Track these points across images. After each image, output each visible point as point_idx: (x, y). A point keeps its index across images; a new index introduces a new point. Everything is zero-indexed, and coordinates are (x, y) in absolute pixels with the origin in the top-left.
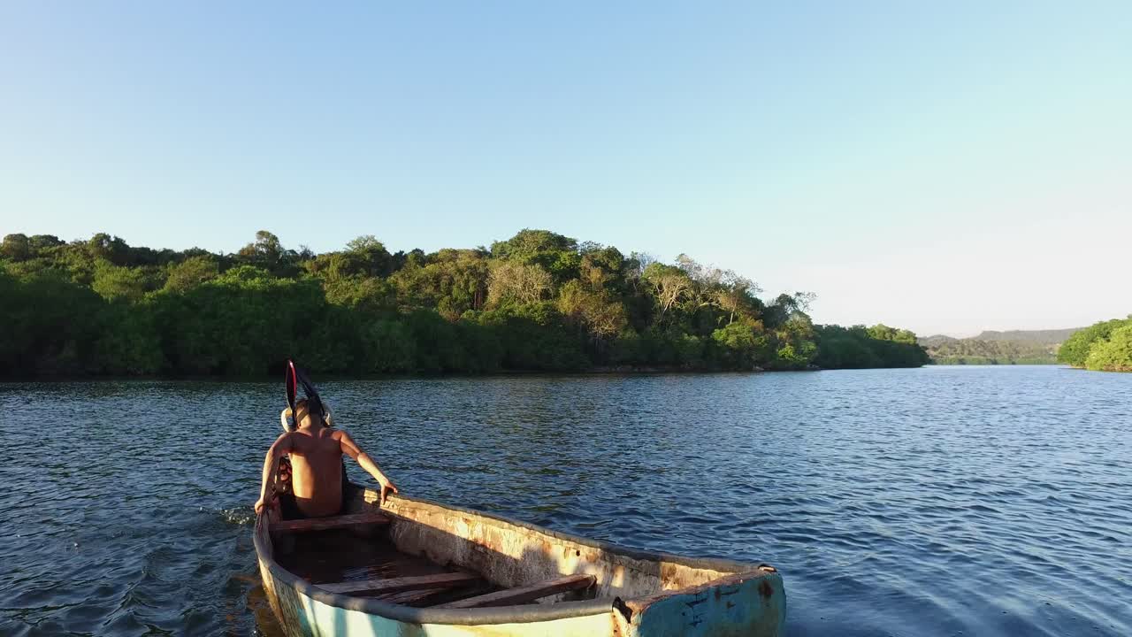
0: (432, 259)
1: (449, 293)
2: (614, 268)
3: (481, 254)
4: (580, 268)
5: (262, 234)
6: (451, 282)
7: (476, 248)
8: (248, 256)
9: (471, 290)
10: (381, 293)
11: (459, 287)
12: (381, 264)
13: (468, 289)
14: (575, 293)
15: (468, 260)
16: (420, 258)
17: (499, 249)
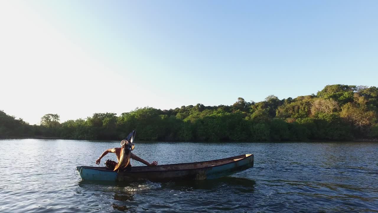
0: (294, 101)
1: (298, 112)
2: (374, 95)
3: (312, 97)
4: (354, 98)
5: (239, 98)
6: (299, 108)
7: (311, 95)
8: (236, 106)
9: (306, 110)
10: (261, 115)
11: (301, 110)
12: (276, 104)
13: (305, 110)
14: (349, 108)
15: (308, 99)
16: (290, 100)
17: (319, 94)
